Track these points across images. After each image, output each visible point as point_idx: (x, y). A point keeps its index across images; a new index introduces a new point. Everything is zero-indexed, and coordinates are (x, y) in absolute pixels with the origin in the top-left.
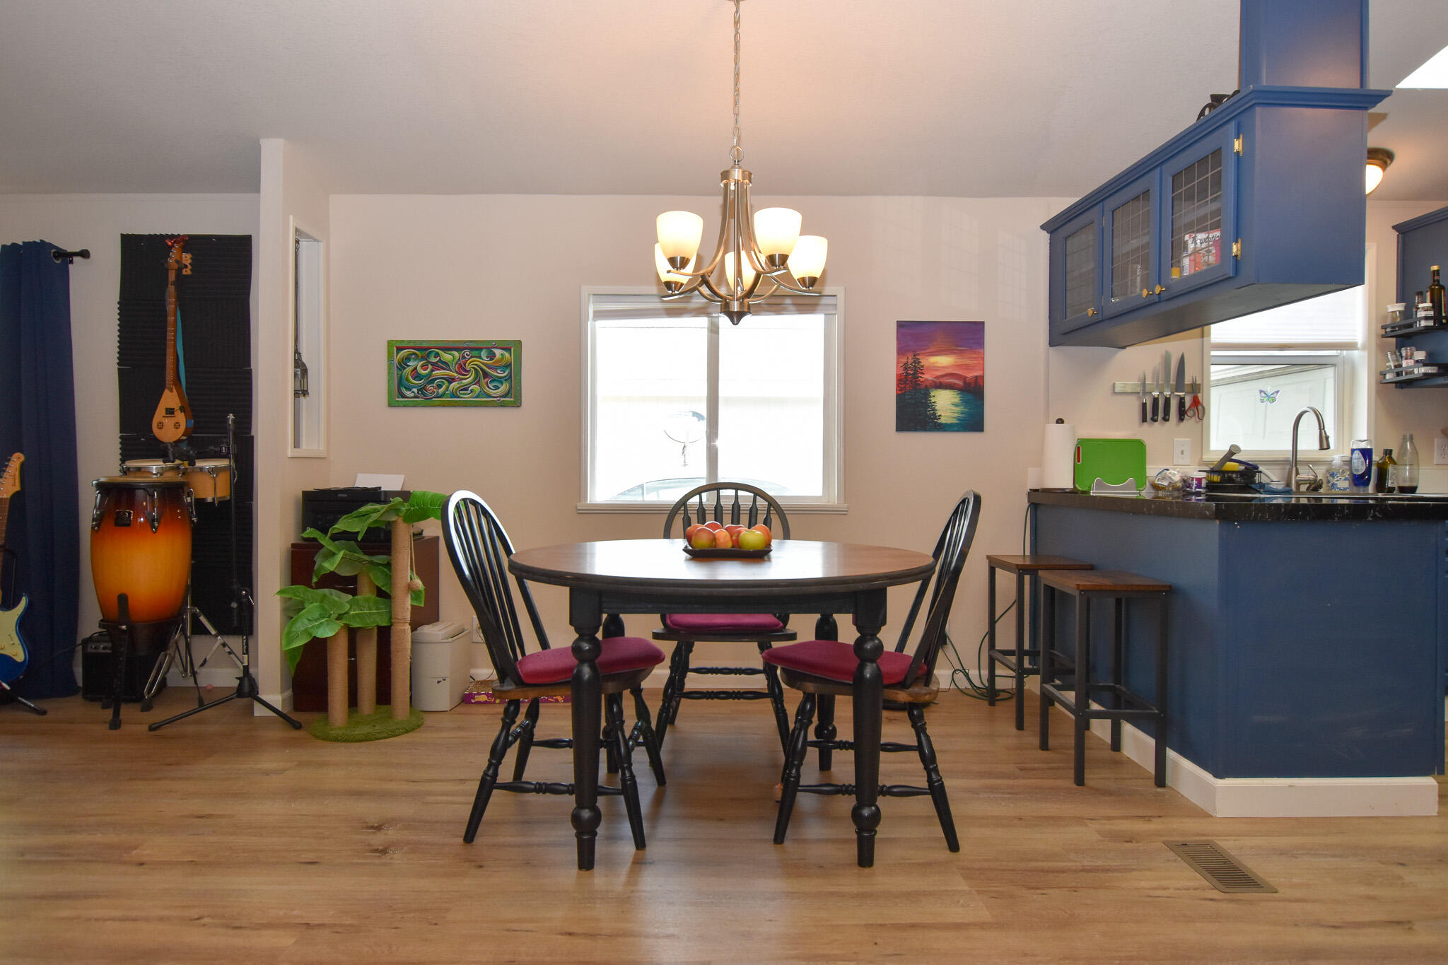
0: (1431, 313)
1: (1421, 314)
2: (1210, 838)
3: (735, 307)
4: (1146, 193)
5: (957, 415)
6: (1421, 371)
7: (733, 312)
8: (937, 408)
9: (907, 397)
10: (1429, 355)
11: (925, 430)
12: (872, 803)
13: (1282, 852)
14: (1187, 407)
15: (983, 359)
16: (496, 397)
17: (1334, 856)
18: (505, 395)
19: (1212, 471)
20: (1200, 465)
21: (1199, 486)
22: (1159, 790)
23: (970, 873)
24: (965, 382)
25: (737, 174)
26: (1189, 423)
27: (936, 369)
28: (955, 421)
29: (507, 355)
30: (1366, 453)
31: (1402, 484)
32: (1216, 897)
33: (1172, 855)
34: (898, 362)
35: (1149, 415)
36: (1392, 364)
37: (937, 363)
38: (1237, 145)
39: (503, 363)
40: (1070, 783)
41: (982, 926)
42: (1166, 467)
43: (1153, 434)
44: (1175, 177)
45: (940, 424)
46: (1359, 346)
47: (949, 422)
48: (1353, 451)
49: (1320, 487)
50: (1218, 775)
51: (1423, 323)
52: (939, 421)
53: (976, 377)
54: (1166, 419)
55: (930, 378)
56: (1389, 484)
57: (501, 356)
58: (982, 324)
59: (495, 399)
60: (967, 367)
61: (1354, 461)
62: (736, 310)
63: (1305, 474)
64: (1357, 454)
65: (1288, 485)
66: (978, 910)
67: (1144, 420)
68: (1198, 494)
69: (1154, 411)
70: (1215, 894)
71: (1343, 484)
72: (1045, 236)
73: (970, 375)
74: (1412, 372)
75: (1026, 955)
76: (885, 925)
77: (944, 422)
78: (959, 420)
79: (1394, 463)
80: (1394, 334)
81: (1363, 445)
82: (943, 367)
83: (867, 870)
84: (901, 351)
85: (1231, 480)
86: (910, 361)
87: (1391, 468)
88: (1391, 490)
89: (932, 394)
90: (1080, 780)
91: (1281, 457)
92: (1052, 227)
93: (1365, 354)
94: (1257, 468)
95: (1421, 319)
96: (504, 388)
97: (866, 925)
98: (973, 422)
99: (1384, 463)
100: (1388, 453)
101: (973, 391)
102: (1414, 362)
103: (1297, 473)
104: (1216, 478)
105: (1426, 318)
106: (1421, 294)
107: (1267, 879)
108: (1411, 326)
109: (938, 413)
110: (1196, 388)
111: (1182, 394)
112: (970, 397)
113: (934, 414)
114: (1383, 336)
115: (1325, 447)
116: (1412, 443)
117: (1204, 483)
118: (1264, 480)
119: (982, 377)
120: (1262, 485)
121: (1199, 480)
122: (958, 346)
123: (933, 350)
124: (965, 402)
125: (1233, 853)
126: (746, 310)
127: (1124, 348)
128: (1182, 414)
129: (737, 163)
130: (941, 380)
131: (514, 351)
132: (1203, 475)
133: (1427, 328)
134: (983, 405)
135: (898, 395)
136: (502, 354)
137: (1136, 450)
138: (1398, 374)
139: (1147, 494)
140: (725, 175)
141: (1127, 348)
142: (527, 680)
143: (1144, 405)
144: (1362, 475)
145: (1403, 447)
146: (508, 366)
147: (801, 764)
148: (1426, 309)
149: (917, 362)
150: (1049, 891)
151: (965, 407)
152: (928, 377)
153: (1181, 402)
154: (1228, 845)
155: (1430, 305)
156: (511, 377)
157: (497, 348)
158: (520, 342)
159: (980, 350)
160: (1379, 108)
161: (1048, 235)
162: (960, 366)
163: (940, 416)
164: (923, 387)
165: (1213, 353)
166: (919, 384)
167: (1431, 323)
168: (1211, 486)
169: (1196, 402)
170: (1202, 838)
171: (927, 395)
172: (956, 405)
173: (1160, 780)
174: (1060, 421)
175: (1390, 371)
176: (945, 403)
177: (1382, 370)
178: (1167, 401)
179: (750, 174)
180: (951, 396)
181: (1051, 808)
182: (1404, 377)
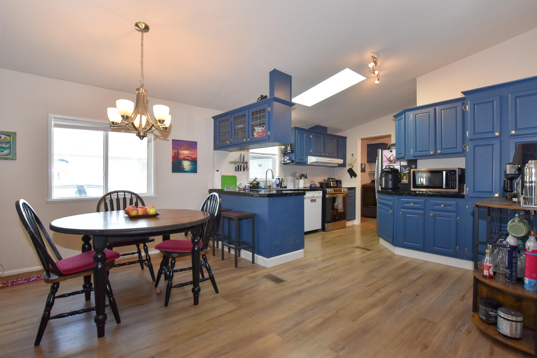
0: (290, 149)
1: (289, 149)
2: (269, 273)
3: (142, 134)
4: (244, 115)
5: (190, 168)
6: (288, 161)
7: (141, 136)
8: (184, 166)
9: (175, 162)
10: (289, 158)
11: (181, 172)
12: (198, 285)
13: (283, 272)
14: (245, 167)
15: (197, 152)
16: (2, 155)
17: (292, 270)
18: (7, 155)
19: (251, 184)
20: (248, 182)
21: (248, 187)
22: (254, 264)
23: (225, 297)
24: (192, 159)
25: (142, 90)
26: (245, 171)
27: (184, 154)
28: (189, 170)
29: (8, 138)
30: (279, 179)
31: (285, 186)
32: (277, 286)
33: (264, 279)
34: (173, 152)
35: (237, 170)
36: (283, 159)
37: (184, 153)
38: (269, 109)
39: (6, 141)
40: (234, 267)
41: (236, 310)
42: (241, 183)
43: (238, 174)
44: (253, 113)
45: (185, 171)
46: (277, 155)
47: (187, 170)
48: (276, 179)
49: (271, 187)
50: (268, 258)
51: (289, 151)
52: (185, 170)
53: (195, 157)
54: (241, 171)
55: (182, 157)
56: (282, 186)
57: (4, 138)
58: (196, 142)
59: (2, 156)
60: (193, 154)
61: (277, 181)
62: (142, 135)
63: (268, 184)
64: (277, 179)
65: (265, 187)
66: (231, 307)
67: (236, 171)
68: (248, 189)
69: (238, 169)
70: (277, 285)
71: (275, 186)
72: (213, 120)
73: (193, 157)
74: (287, 162)
75: (249, 313)
76: (212, 319)
77: (186, 170)
78: (190, 170)
79: (283, 181)
80: (283, 153)
81: (278, 177)
82: (186, 154)
83: (197, 306)
84: (173, 148)
85: (254, 186)
86: (176, 151)
87: (283, 182)
88: (283, 187)
89: (183, 162)
90: (236, 266)
91: (263, 180)
92: (215, 118)
93: (278, 157)
94: (259, 183)
95: (288, 150)
96: (6, 152)
97: (207, 321)
98: (194, 170)
99: (282, 181)
100: (282, 179)
101: (194, 161)
102: (287, 159)
103: (267, 184)
104: (252, 185)
105: (290, 150)
106: (288, 145)
107: (284, 279)
108: (286, 151)
109: (184, 168)
110: (247, 163)
111: (244, 164)
112: (193, 163)
113: (183, 168)
114: (281, 153)
115: (273, 178)
116: (286, 177)
117: (249, 186)
118: (261, 186)
119: (197, 157)
120: (260, 187)
121: (248, 186)
122: (190, 148)
123: (183, 149)
124: (192, 165)
125: (276, 275)
126: (146, 135)
127: (231, 152)
128: (244, 169)
129: (142, 86)
130: (185, 158)
131: (12, 136)
132: (249, 185)
133: (290, 152)
134: (197, 166)
135: (172, 162)
136: (5, 137)
137: (234, 178)
138: (284, 162)
139: (237, 190)
140: (138, 89)
141: (232, 152)
142: (65, 273)
143: (236, 167)
144: (278, 184)
145: (285, 178)
146: (9, 142)
147: (172, 280)
148: (289, 148)
149: (178, 152)
150: (245, 296)
151: (192, 166)
152: (181, 157)
153: (244, 166)
154: (274, 273)
155: (290, 147)
156: (10, 147)
157: (2, 134)
158: (15, 133)
159: (196, 150)
160: (294, 106)
161: (214, 120)
162: (190, 154)
163: (185, 168)
164: (180, 160)
165: (250, 154)
166: (179, 159)
167: (290, 151)
168: (251, 187)
169: (247, 167)
170: (268, 274)
171: (181, 162)
172: (189, 165)
173: (253, 262)
174: (218, 171)
175: (283, 161)
176: (186, 165)
177: (281, 160)
178: (241, 166)
179: (147, 91)
180: (188, 163)
181: (234, 275)
182: (285, 163)
